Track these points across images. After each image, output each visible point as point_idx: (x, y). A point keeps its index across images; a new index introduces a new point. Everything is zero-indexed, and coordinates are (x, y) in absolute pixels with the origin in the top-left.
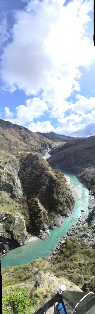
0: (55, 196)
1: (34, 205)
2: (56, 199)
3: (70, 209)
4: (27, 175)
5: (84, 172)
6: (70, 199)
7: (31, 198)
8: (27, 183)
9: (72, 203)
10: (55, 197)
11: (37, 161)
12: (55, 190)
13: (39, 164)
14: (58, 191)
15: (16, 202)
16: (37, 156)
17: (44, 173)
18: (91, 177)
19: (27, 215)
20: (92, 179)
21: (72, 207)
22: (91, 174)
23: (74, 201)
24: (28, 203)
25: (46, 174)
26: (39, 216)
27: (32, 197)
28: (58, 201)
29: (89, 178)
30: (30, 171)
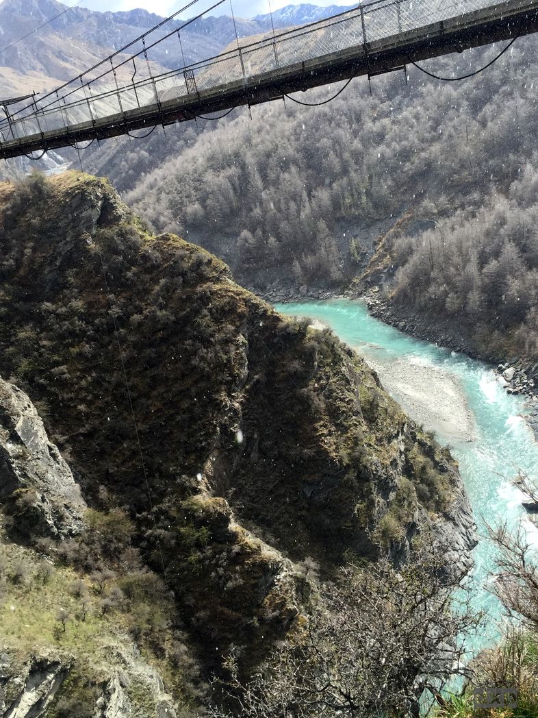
0: (331, 440)
1: (199, 546)
2: (346, 461)
3: (448, 518)
4: (74, 350)
5: (415, 259)
6: (421, 444)
7: (164, 506)
8: (90, 404)
9: (443, 470)
10: (334, 446)
11: (108, 232)
12: (319, 402)
13: (134, 247)
14: (338, 403)
15: (63, 561)
16: (99, 192)
17: (205, 299)
18: (478, 282)
19: (175, 647)
20: (484, 290)
21: (451, 496)
22: (474, 258)
23: (450, 458)
24: (151, 545)
25: (217, 302)
26: (277, 620)
27: (162, 495)
28: (364, 475)
29: (468, 288)
30: (87, 317)
